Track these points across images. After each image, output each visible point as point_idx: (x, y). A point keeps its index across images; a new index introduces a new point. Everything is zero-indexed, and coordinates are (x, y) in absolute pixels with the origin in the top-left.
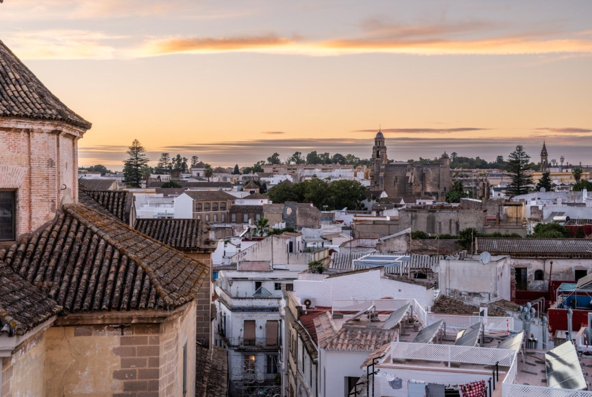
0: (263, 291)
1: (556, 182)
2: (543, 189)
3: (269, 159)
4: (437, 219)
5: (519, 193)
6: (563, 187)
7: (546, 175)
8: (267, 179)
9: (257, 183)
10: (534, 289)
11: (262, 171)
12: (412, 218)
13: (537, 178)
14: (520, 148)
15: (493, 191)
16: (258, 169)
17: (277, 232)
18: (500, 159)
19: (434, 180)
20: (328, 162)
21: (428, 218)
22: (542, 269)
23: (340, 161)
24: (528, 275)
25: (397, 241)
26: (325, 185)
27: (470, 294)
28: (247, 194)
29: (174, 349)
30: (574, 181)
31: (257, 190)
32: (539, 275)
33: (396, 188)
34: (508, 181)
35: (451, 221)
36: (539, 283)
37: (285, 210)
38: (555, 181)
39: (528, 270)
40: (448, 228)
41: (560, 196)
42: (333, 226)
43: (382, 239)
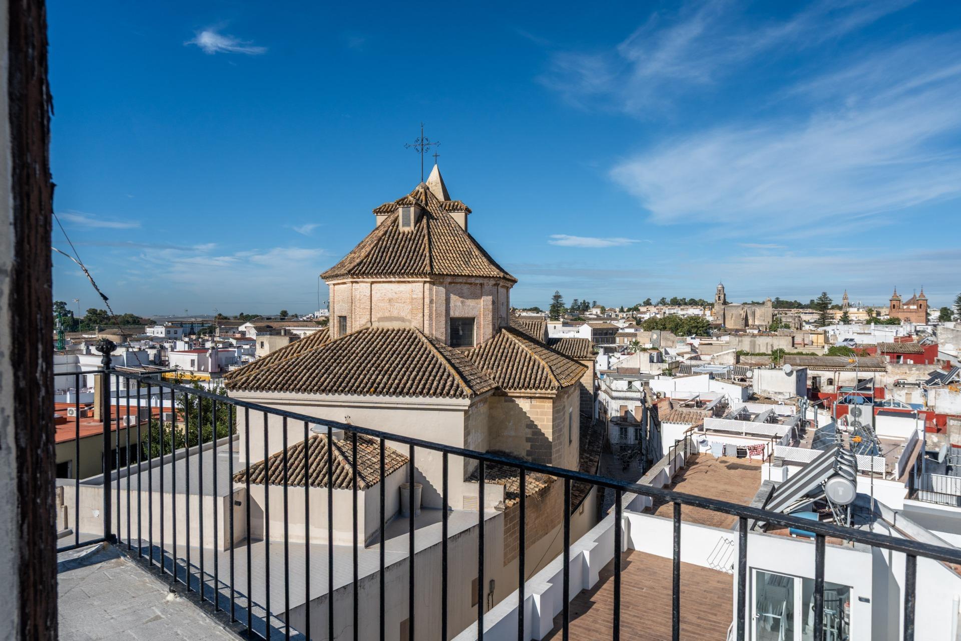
0: (633, 388)
1: (854, 318)
2: (842, 323)
3: (644, 303)
4: (757, 342)
5: (824, 325)
6: (858, 322)
7: (846, 313)
8: (642, 316)
9: (635, 318)
10: (826, 392)
11: (639, 310)
12: (739, 341)
13: (839, 314)
14: (825, 294)
15: (804, 324)
16: (636, 309)
17: (644, 350)
18: (812, 301)
19: (761, 316)
20: (686, 304)
21: (751, 342)
22: (833, 378)
23: (693, 303)
24: (822, 381)
25: (726, 357)
26: (681, 320)
27: (776, 393)
28: (627, 325)
29: (562, 413)
30: (868, 318)
31: (634, 323)
32: (831, 382)
33: (733, 321)
34: (816, 317)
35: (767, 343)
36: (831, 387)
37: (652, 336)
38: (852, 317)
39: (822, 378)
40: (765, 348)
41: (855, 328)
42: (685, 347)
43: (715, 355)
